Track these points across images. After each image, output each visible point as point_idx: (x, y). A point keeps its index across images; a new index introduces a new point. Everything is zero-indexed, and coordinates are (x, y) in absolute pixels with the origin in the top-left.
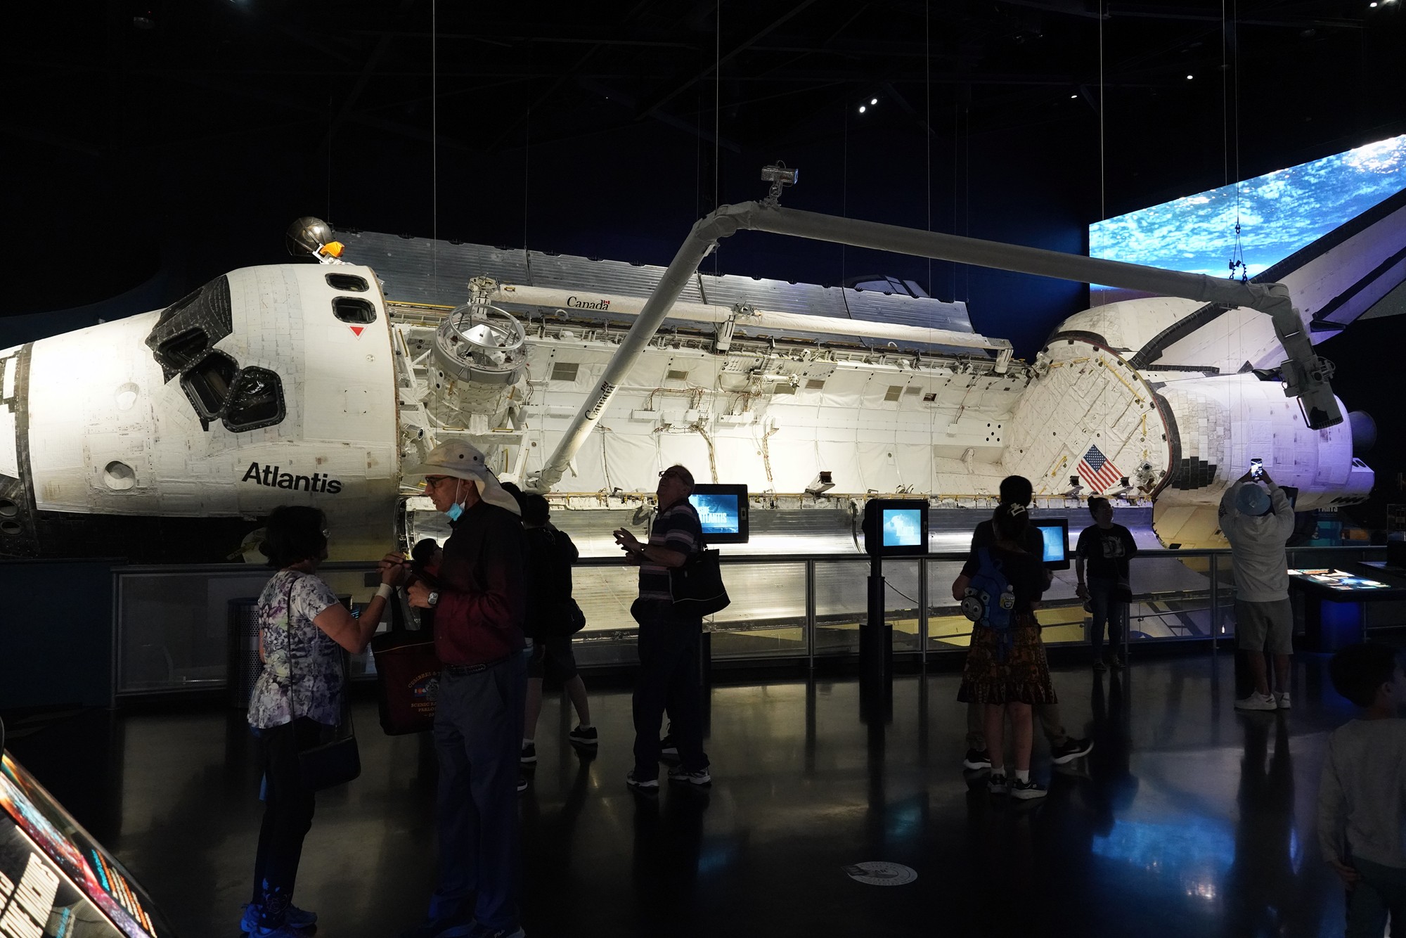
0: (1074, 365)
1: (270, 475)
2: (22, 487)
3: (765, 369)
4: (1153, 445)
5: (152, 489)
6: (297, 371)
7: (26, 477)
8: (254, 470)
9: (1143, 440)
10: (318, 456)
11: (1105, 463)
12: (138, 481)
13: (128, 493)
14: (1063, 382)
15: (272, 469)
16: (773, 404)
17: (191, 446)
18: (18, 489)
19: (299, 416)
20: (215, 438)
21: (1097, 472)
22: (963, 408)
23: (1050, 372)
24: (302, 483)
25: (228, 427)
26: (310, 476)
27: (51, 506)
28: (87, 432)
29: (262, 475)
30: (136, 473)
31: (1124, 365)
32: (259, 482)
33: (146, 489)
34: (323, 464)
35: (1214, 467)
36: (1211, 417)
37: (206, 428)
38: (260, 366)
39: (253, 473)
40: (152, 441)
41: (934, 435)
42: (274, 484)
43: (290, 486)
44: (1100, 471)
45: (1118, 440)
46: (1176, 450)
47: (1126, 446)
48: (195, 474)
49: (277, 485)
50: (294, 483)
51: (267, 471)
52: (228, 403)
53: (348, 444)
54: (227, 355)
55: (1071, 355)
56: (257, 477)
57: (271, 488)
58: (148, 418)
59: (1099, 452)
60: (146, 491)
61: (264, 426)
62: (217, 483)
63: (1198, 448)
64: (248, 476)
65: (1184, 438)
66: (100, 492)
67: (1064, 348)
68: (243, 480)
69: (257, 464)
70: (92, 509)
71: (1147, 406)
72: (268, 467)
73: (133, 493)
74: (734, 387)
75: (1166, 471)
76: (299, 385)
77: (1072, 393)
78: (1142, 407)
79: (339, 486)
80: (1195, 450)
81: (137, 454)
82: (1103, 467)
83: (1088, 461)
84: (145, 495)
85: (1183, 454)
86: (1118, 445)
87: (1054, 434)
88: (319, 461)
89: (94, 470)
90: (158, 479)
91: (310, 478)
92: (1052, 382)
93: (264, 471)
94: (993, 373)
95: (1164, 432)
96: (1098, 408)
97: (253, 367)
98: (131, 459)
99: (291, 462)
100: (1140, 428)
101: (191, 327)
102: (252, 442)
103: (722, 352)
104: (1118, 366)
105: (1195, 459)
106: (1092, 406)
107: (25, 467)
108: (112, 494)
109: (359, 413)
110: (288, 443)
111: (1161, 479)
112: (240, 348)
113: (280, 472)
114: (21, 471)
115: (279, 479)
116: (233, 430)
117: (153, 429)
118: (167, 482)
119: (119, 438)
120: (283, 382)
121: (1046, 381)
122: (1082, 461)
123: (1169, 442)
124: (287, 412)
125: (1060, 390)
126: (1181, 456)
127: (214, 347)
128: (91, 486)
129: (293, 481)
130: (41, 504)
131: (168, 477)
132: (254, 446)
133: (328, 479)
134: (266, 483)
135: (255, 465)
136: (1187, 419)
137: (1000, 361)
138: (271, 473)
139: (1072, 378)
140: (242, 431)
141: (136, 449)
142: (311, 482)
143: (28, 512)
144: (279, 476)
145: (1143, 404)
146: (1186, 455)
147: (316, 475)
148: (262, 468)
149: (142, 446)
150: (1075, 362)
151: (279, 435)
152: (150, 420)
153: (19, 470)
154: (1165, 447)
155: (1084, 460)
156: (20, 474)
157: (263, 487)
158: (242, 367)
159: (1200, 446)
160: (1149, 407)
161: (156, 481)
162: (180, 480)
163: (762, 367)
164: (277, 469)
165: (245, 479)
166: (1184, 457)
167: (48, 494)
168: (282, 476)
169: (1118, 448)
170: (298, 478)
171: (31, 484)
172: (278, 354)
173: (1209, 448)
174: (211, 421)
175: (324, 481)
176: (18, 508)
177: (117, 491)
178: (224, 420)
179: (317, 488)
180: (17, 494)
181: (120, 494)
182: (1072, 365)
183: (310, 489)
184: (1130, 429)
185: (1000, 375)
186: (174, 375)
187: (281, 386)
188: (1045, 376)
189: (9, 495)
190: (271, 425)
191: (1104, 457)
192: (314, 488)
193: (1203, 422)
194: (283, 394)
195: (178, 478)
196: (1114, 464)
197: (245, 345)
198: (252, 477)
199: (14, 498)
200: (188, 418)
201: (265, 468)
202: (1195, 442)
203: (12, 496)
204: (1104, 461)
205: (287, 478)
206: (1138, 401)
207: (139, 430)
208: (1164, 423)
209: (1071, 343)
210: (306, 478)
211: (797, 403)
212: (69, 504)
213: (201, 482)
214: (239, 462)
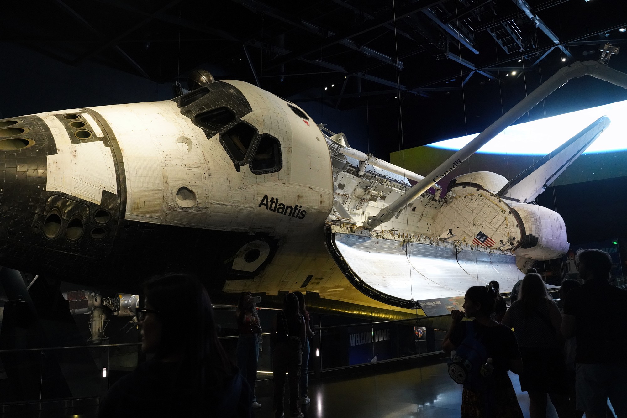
0: (467, 197)
1: (273, 203)
2: (119, 201)
3: (372, 188)
4: (512, 230)
5: (205, 208)
6: (288, 140)
7: (122, 194)
8: (265, 200)
9: (506, 228)
10: (298, 194)
11: (488, 238)
12: (198, 202)
13: (190, 210)
14: (461, 205)
15: (275, 200)
16: (369, 206)
17: (231, 181)
18: (115, 202)
19: (288, 169)
20: (245, 177)
21: (483, 243)
22: (423, 215)
23: (454, 201)
24: (289, 210)
25: (252, 171)
26: (294, 207)
27: (135, 217)
28: (164, 165)
29: (269, 203)
30: (197, 196)
31: (494, 196)
32: (267, 208)
33: (202, 208)
34: (300, 200)
35: (538, 238)
36: (535, 217)
37: (238, 170)
38: (270, 134)
39: (265, 202)
40: (207, 176)
41: (414, 226)
42: (274, 211)
43: (282, 213)
44: (485, 242)
45: (494, 228)
46: (523, 231)
47: (497, 231)
48: (232, 200)
49: (276, 211)
50: (285, 210)
51: (272, 201)
52: (253, 155)
53: (311, 188)
54: (251, 124)
55: (464, 193)
56: (267, 205)
57: (273, 212)
58: (202, 160)
59: (484, 234)
60: (201, 209)
61: (271, 172)
62: (244, 207)
63: (532, 230)
64: (262, 203)
65: (526, 226)
66: (171, 208)
67: (460, 190)
68: (259, 206)
69: (267, 196)
70: (162, 221)
71: (507, 213)
72: (273, 199)
73: (193, 211)
74: (358, 195)
75: (520, 240)
76: (289, 149)
77: (467, 209)
78: (504, 213)
79: (305, 214)
80: (531, 231)
81: (198, 183)
82: (486, 240)
83: (478, 238)
84: (200, 212)
85: (526, 233)
86: (494, 231)
87: (458, 227)
88: (299, 197)
89: (170, 192)
90: (210, 201)
91: (293, 208)
92: (455, 204)
93: (270, 201)
94: (433, 199)
95: (517, 224)
96: (481, 215)
97: (267, 134)
98: (194, 186)
99: (285, 196)
100: (505, 222)
101: (219, 106)
102: (264, 182)
103: (361, 176)
104: (491, 197)
105: (531, 235)
106: (478, 214)
107: (122, 186)
108: (180, 210)
109: (316, 170)
110: (283, 184)
111: (517, 244)
112: (258, 121)
113: (279, 203)
114: (119, 189)
115: (278, 207)
116: (255, 173)
117: (207, 168)
118: (216, 204)
119: (186, 171)
120: (281, 146)
121: (452, 204)
122: (475, 239)
123: (520, 228)
124: (283, 165)
125: (459, 208)
126: (525, 234)
127: (241, 119)
128: (167, 203)
129: (285, 208)
130: (129, 215)
131: (216, 200)
132: (265, 184)
133: (302, 209)
134: (271, 209)
135: (266, 197)
136: (526, 218)
137: (437, 194)
138: (274, 202)
139: (465, 202)
140: (259, 174)
141: (197, 179)
142: (293, 210)
143: (117, 221)
144: (278, 205)
145: (505, 212)
146: (527, 233)
147: (297, 206)
148: (270, 199)
149: (201, 178)
150: (467, 196)
151: (278, 179)
152: (203, 161)
153: (118, 187)
154: (518, 230)
155: (476, 238)
156: (118, 191)
157: (269, 211)
158: (260, 133)
159: (533, 229)
160: (509, 213)
161: (208, 203)
162: (223, 203)
163: (371, 186)
164: (277, 200)
165: (260, 206)
166: (527, 234)
167: (136, 208)
168: (280, 205)
169: (493, 232)
170: (288, 207)
171: (126, 199)
172: (279, 128)
173: (536, 230)
174: (242, 166)
175: (300, 210)
176: (111, 217)
177: (183, 208)
178: (250, 166)
179: (295, 215)
180: (113, 206)
181: (185, 210)
182: (465, 197)
183: (292, 215)
184: (499, 223)
185: (436, 201)
186: (214, 135)
187: (281, 148)
188: (451, 202)
189: (107, 207)
190: (275, 172)
191: (487, 236)
192: (293, 216)
193: (532, 219)
194: (281, 153)
195: (222, 201)
196: (492, 239)
197: (261, 120)
198: (264, 204)
199: (111, 209)
200: (227, 163)
201: (271, 199)
202: (530, 228)
203: (110, 207)
204: (487, 238)
205: (282, 206)
206: (502, 211)
207: (198, 167)
208: (517, 220)
209: (464, 187)
210: (291, 207)
211: (376, 206)
212: (148, 216)
213: (235, 206)
214: (258, 194)
